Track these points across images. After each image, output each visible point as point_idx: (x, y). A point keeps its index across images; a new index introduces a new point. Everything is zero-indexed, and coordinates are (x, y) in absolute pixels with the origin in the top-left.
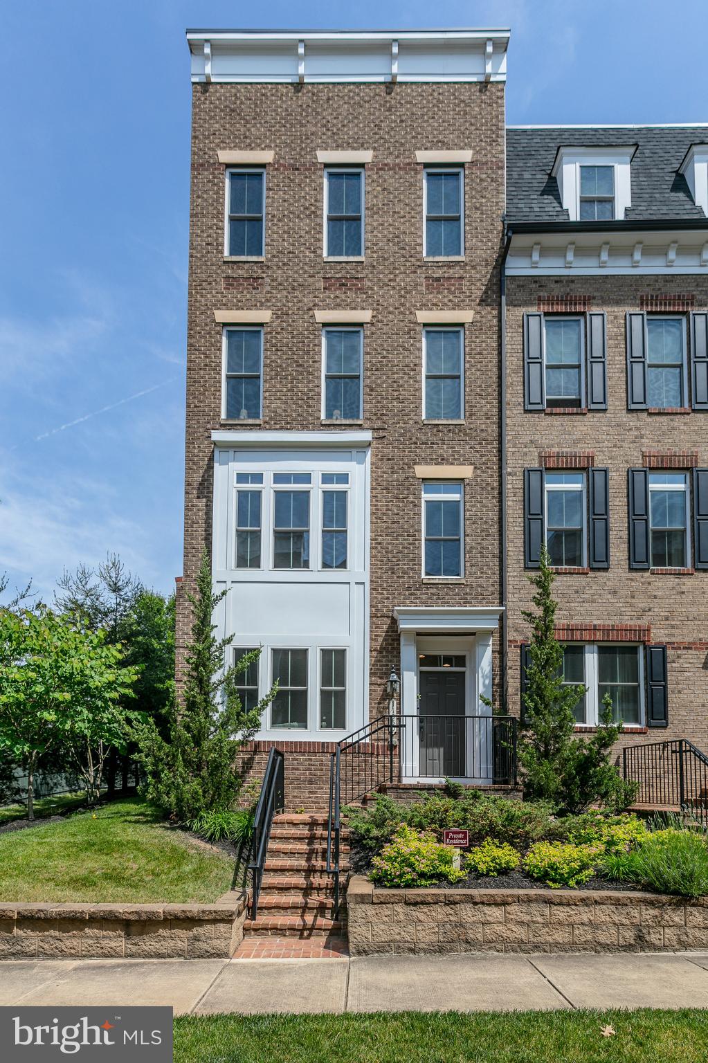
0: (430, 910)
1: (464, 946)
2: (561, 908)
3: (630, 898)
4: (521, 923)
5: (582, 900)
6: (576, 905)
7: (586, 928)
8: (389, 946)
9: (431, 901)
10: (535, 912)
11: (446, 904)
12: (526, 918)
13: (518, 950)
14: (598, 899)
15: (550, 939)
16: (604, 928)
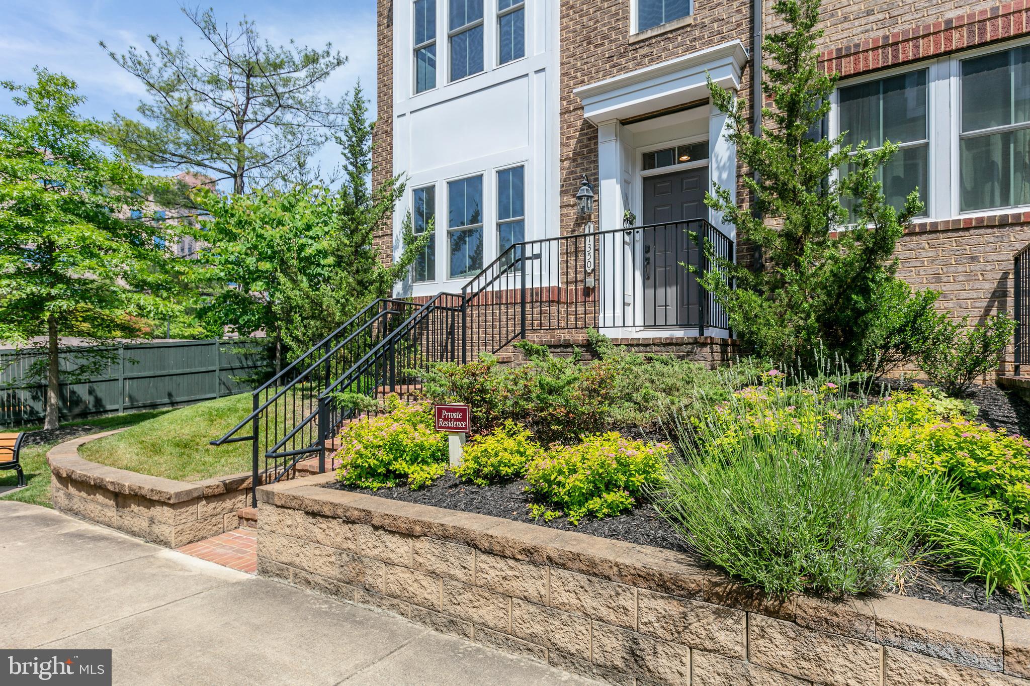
0: (329, 528)
1: (362, 593)
2: (490, 560)
3: (617, 565)
4: (433, 574)
5: (527, 551)
6: (517, 560)
7: (532, 609)
8: (287, 569)
9: (329, 513)
10: (452, 559)
11: (344, 522)
12: (441, 567)
13: (428, 620)
14: (554, 555)
15: (474, 614)
16: (564, 617)
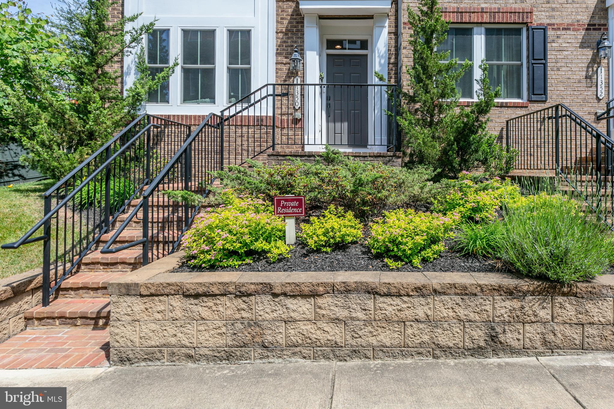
0: (216, 304)
1: (260, 351)
2: (389, 300)
3: (480, 286)
4: (336, 320)
5: (418, 289)
6: (408, 296)
7: (421, 326)
8: (160, 352)
9: (218, 292)
10: (354, 306)
11: (236, 296)
12: (342, 314)
13: (331, 356)
14: (438, 287)
15: (373, 341)
16: (446, 325)
